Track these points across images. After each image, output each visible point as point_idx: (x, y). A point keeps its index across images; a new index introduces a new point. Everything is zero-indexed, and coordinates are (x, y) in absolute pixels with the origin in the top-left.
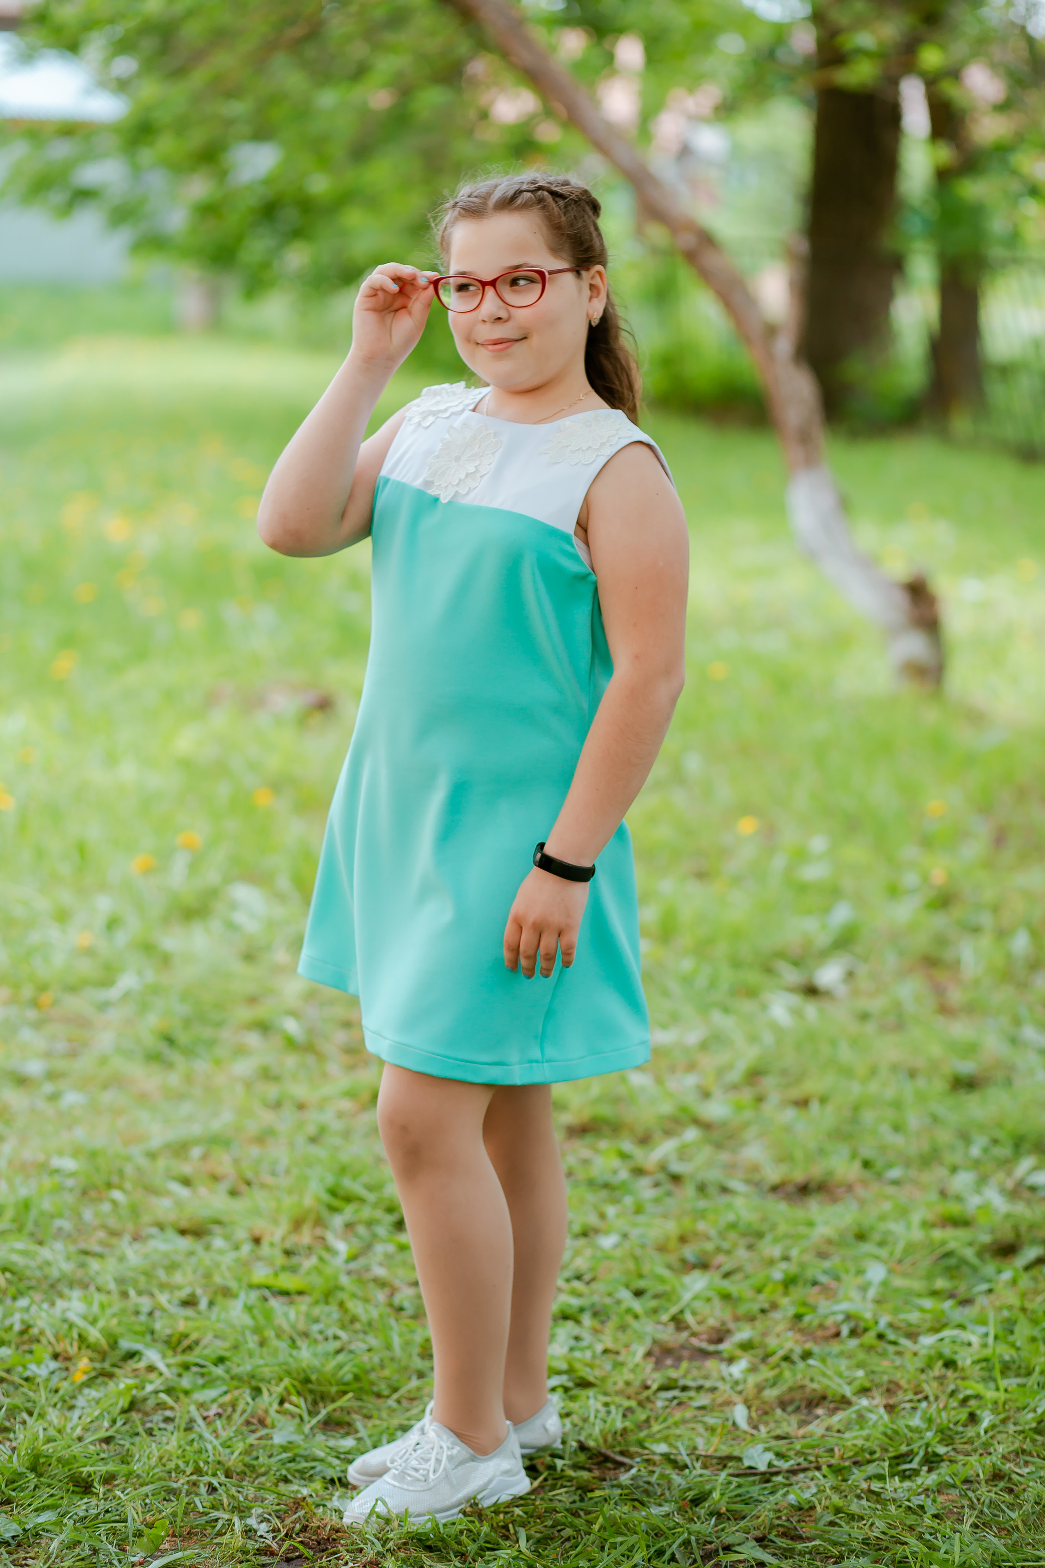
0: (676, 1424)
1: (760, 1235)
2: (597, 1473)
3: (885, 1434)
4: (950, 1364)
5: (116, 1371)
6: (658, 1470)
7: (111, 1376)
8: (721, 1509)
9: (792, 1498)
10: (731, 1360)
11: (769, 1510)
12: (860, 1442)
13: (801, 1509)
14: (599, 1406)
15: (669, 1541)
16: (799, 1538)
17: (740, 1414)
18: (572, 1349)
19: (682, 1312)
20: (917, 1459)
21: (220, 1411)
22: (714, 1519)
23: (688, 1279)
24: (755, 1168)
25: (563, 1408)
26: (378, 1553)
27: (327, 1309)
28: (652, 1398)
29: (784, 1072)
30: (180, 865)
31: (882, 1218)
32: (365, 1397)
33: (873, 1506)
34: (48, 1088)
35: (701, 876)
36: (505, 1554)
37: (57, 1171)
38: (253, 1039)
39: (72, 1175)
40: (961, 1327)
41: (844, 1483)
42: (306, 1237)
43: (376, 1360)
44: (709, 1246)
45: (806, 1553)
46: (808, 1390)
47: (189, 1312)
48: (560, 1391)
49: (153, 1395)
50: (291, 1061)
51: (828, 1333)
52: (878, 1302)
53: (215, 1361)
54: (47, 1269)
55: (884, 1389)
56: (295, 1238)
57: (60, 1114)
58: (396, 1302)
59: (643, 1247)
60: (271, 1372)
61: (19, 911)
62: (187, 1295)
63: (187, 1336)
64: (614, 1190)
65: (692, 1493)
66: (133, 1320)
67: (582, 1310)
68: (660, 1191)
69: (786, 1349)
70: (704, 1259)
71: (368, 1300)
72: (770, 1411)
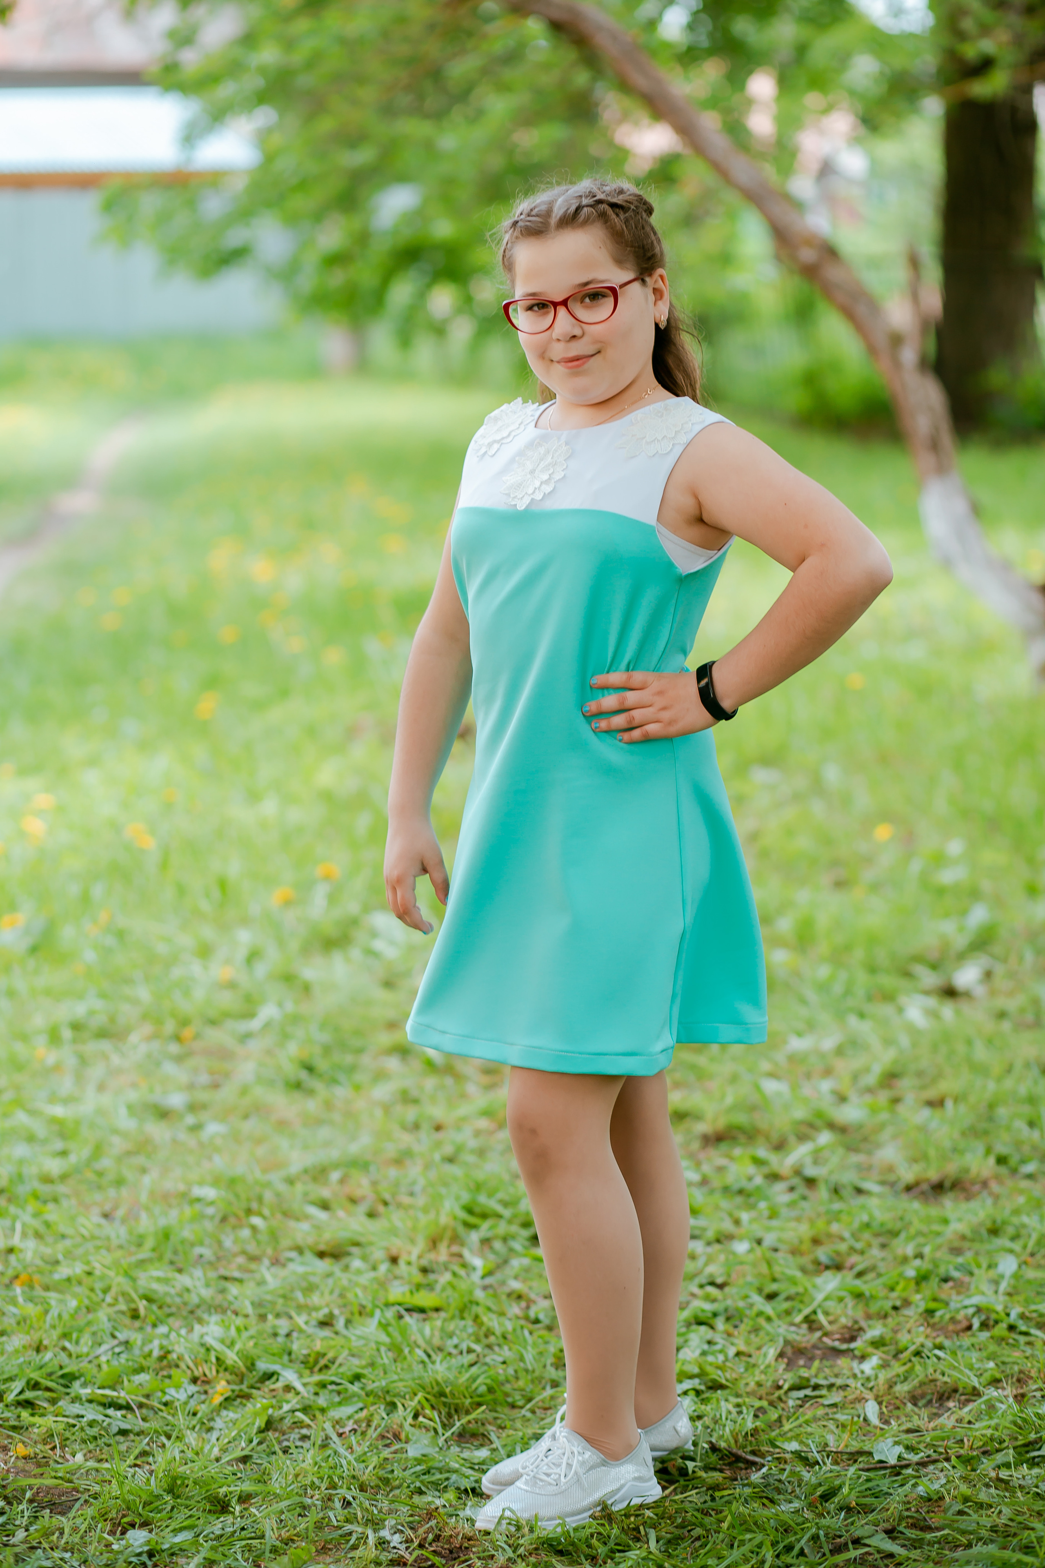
0: (807, 1423)
1: (895, 1234)
2: (728, 1473)
3: (1015, 1423)
5: (254, 1392)
6: (788, 1468)
7: (248, 1397)
8: (851, 1503)
9: (921, 1490)
10: (863, 1358)
11: (898, 1503)
12: (989, 1432)
13: (930, 1500)
14: (730, 1407)
15: (798, 1537)
16: (928, 1529)
17: (871, 1410)
18: (704, 1353)
19: (815, 1312)
21: (356, 1427)
22: (843, 1513)
23: (819, 1280)
24: (891, 1169)
25: (695, 1411)
26: (509, 1559)
27: (462, 1323)
28: (784, 1398)
29: (920, 1074)
30: (319, 896)
31: (1016, 1212)
32: (499, 1409)
33: (1002, 1494)
34: (190, 1120)
35: (840, 884)
36: (634, 1555)
37: (198, 1200)
38: (393, 1063)
39: (212, 1203)
41: (973, 1473)
42: (442, 1254)
43: (511, 1371)
44: (843, 1247)
45: (935, 1543)
46: (938, 1383)
47: (326, 1332)
48: (692, 1393)
49: (290, 1414)
50: (430, 1083)
51: (959, 1327)
52: (1010, 1295)
53: (351, 1379)
54: (186, 1296)
55: (1014, 1379)
56: (432, 1256)
57: (201, 1145)
58: (532, 1314)
59: (776, 1250)
60: (405, 1387)
61: (162, 948)
62: (325, 1316)
63: (324, 1355)
64: (749, 1196)
65: (822, 1488)
66: (271, 1342)
67: (715, 1315)
68: (795, 1195)
69: (918, 1344)
70: (838, 1259)
71: (503, 1314)
72: (901, 1405)
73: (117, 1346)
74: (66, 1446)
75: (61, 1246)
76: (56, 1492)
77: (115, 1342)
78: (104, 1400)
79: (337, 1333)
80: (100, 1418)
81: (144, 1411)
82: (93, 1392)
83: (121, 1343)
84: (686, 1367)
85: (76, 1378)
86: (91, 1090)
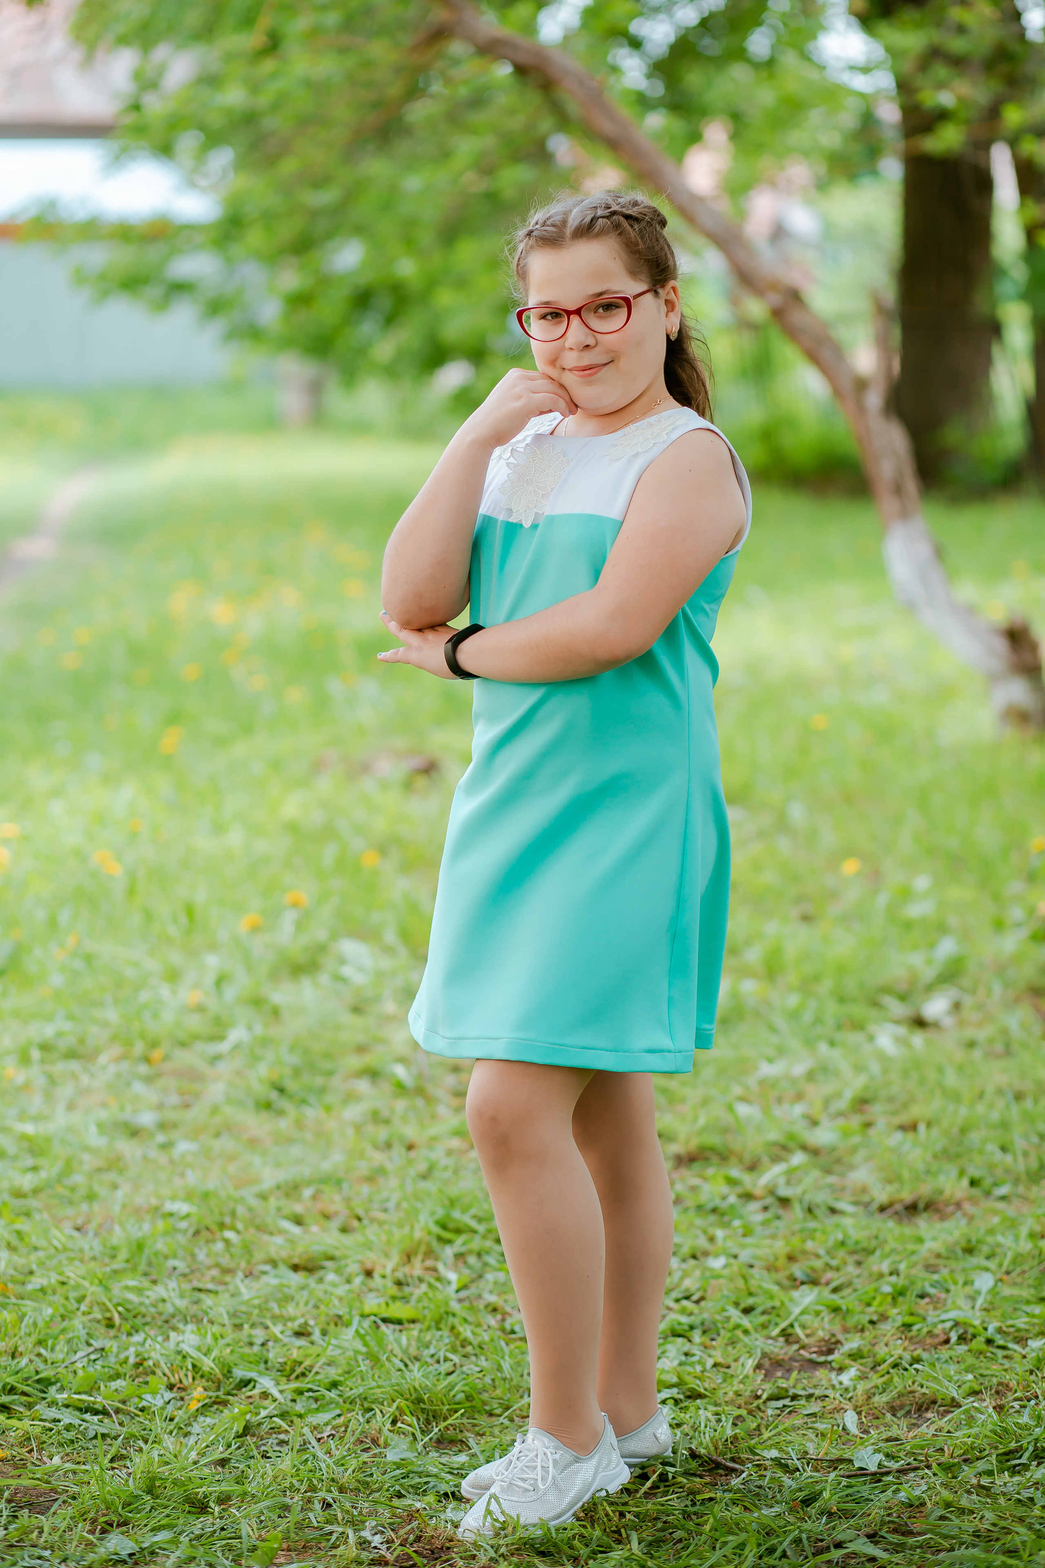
0: (786, 1431)
1: (870, 1252)
2: (708, 1479)
3: (995, 1433)
5: (231, 1398)
6: (768, 1474)
7: (225, 1403)
8: (832, 1508)
9: (902, 1496)
10: (841, 1370)
11: (880, 1508)
12: (969, 1441)
13: (911, 1506)
14: (709, 1415)
15: (780, 1539)
16: (910, 1533)
17: (850, 1420)
18: (682, 1364)
19: (791, 1326)
20: (1027, 1455)
21: (333, 1432)
22: (825, 1518)
23: (795, 1294)
24: (864, 1190)
25: (673, 1419)
26: (491, 1559)
27: (438, 1334)
28: (762, 1407)
29: (891, 1099)
30: (289, 919)
31: (991, 1232)
32: (476, 1416)
33: (984, 1500)
34: (161, 1138)
35: (806, 918)
36: (617, 1555)
37: (171, 1215)
38: (363, 1086)
39: (184, 1218)
41: (954, 1480)
42: (417, 1268)
43: (487, 1380)
44: (818, 1264)
45: (917, 1547)
46: (917, 1395)
47: (301, 1342)
48: (672, 1401)
49: (268, 1420)
50: (400, 1105)
51: (936, 1341)
52: (987, 1310)
53: (328, 1386)
54: (161, 1306)
55: (993, 1391)
56: (406, 1269)
57: (172, 1162)
58: (508, 1326)
59: (751, 1266)
60: (382, 1393)
61: (130, 973)
62: (300, 1326)
63: (300, 1363)
64: (723, 1214)
65: (803, 1494)
66: (247, 1350)
67: (692, 1328)
68: (769, 1215)
69: (896, 1356)
70: (813, 1275)
71: (479, 1325)
72: (880, 1415)
73: (92, 1353)
74: (42, 1448)
75: (33, 1257)
76: (34, 1492)
77: (91, 1349)
78: (81, 1405)
79: (312, 1343)
80: (77, 1422)
81: (120, 1416)
82: (69, 1397)
83: (96, 1350)
84: (664, 1377)
85: (52, 1384)
86: (60, 1109)
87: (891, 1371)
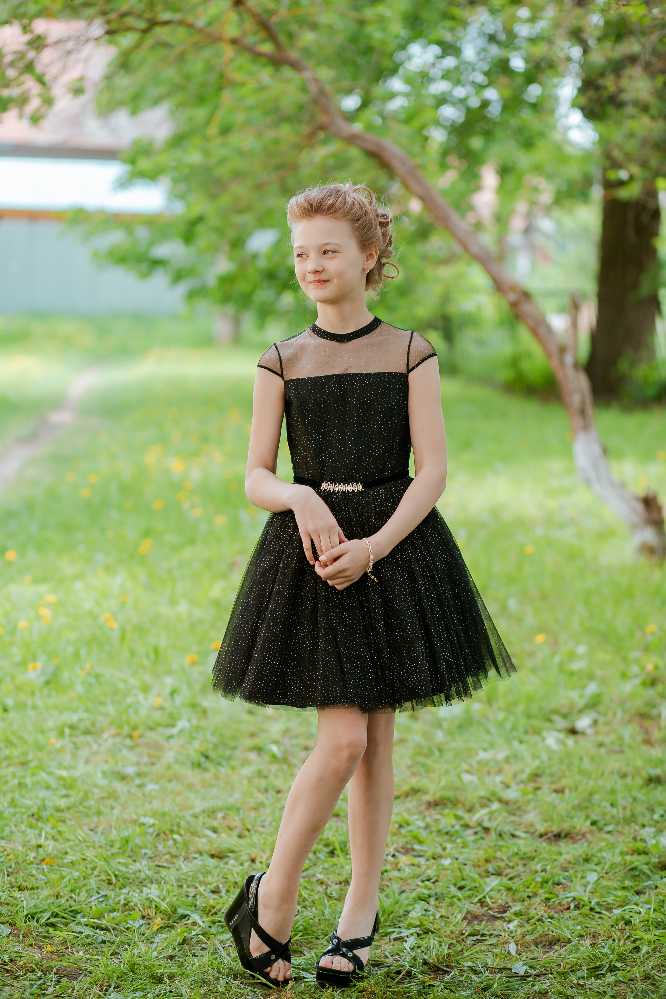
0: (477, 952)
1: (531, 859)
2: (433, 976)
3: (589, 957)
4: (628, 923)
5: (176, 924)
6: (465, 974)
7: (172, 927)
8: (498, 992)
9: (536, 988)
10: (509, 921)
11: (524, 994)
12: (575, 960)
13: (541, 993)
14: (436, 943)
17: (512, 948)
19: (485, 897)
20: (605, 969)
22: (493, 998)
23: (488, 880)
24: (532, 825)
28: (465, 939)
29: (552, 775)
31: (600, 850)
33: (579, 991)
34: (138, 781)
37: (144, 824)
38: (253, 756)
39: (151, 826)
40: (637, 904)
41: (565, 983)
43: (316, 920)
44: (502, 864)
46: (550, 936)
47: (215, 896)
48: (416, 935)
49: (196, 936)
50: (274, 768)
51: (563, 908)
52: (592, 893)
54: (138, 873)
55: (591, 936)
57: (144, 795)
59: (465, 864)
61: (121, 686)
63: (214, 907)
64: (452, 836)
65: (483, 985)
66: (184, 899)
67: (430, 896)
68: (478, 837)
69: (540, 915)
70: (499, 871)
71: (313, 890)
72: (528, 946)
73: (100, 897)
74: (73, 947)
75: (67, 844)
76: (69, 970)
77: (100, 895)
78: (94, 925)
79: (221, 897)
80: (91, 934)
81: (116, 932)
82: (88, 920)
83: (102, 896)
84: (413, 922)
85: (78, 913)
86: (81, 763)
87: (537, 923)
